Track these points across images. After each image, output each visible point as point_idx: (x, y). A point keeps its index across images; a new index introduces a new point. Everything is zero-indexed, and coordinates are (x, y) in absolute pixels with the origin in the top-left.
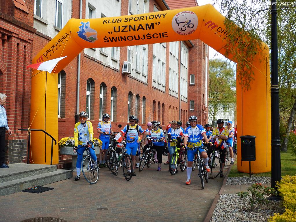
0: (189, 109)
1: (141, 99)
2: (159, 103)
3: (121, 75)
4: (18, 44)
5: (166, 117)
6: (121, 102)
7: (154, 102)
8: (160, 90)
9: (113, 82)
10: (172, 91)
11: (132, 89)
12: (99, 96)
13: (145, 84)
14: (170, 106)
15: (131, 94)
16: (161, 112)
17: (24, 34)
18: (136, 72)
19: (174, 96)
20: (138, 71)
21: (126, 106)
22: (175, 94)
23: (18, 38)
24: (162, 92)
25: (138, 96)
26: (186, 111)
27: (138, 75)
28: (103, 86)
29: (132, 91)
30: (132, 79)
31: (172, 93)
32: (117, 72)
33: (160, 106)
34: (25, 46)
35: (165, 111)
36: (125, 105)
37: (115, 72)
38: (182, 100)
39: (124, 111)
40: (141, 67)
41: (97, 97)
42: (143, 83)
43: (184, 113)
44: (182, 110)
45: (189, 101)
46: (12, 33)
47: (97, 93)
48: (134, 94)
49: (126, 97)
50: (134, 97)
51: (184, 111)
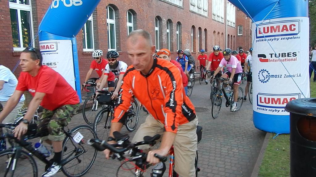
0: (237, 35)
1: (175, 24)
2: (200, 28)
5: (209, 43)
7: (193, 27)
8: (200, 15)
9: (128, 4)
10: (216, 16)
11: (160, 13)
12: (106, 21)
13: (180, 7)
14: (214, 32)
15: (158, 18)
16: (203, 38)
19: (218, 22)
22: (220, 20)
24: (204, 16)
25: (169, 21)
26: (234, 36)
29: (161, 16)
33: (201, 32)
35: (208, 36)
36: (151, 31)
38: (228, 25)
42: (176, 6)
43: (231, 38)
44: (229, 35)
45: (237, 26)
47: (101, 17)
48: (164, 19)
49: (152, 23)
50: (163, 23)
51: (231, 36)
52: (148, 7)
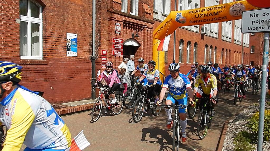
0: (250, 52)
1: (214, 48)
2: (227, 50)
3: (200, 35)
4: (147, 30)
5: (231, 59)
6: (200, 51)
7: (223, 49)
8: (227, 41)
9: (195, 40)
10: (236, 41)
11: (207, 42)
12: (187, 49)
13: (217, 38)
14: (235, 51)
15: (206, 46)
16: (228, 56)
17: (150, 25)
19: (238, 44)
20: (212, 30)
21: (203, 53)
22: (239, 43)
23: (147, 28)
24: (229, 42)
25: (211, 47)
26: (248, 54)
27: (212, 33)
28: (189, 43)
29: (208, 44)
31: (237, 43)
32: (198, 33)
33: (227, 52)
34: (150, 31)
35: (231, 55)
37: (197, 33)
38: (244, 46)
39: (202, 57)
40: (214, 28)
41: (185, 50)
42: (215, 38)
43: (246, 55)
44: (244, 53)
45: (250, 46)
46: (144, 26)
47: (185, 47)
50: (208, 48)
51: (246, 53)
52: (203, 40)
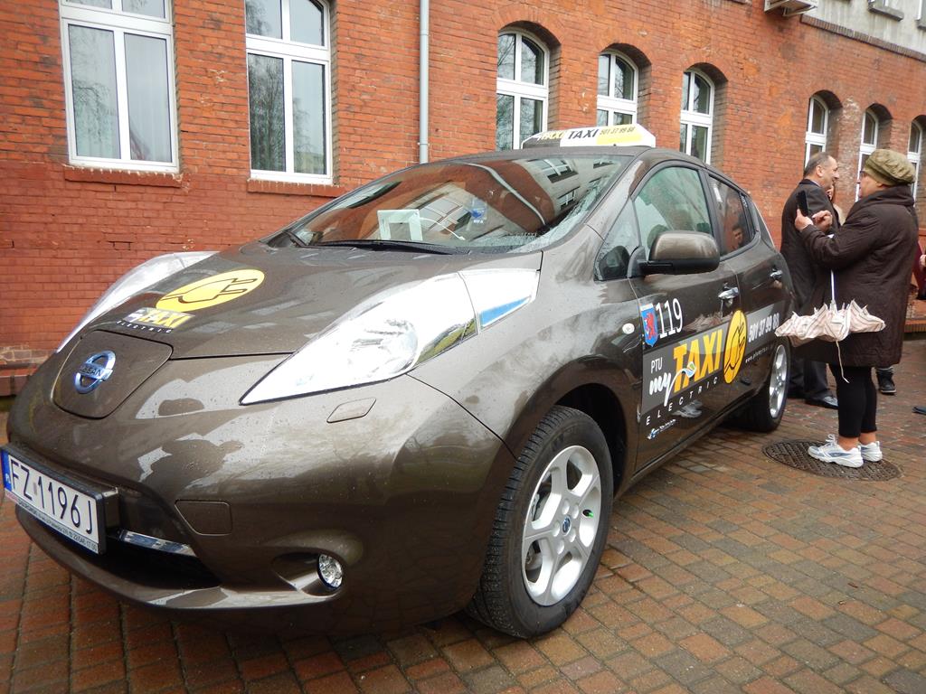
1: (901, 125)
3: (760, 17)
6: (754, 133)
9: (695, 44)
11: (835, 80)
12: (595, 100)
15: (828, 103)
18: (873, 11)
21: (787, 149)
25: (879, 116)
27: (889, 24)
29: (839, 91)
30: (835, 37)
32: (728, 4)
36: (785, 145)
39: (776, 170)
41: (575, 106)
47: (574, 88)
48: (854, 105)
49: (793, 115)
50: (847, 117)
52: (784, 58)
